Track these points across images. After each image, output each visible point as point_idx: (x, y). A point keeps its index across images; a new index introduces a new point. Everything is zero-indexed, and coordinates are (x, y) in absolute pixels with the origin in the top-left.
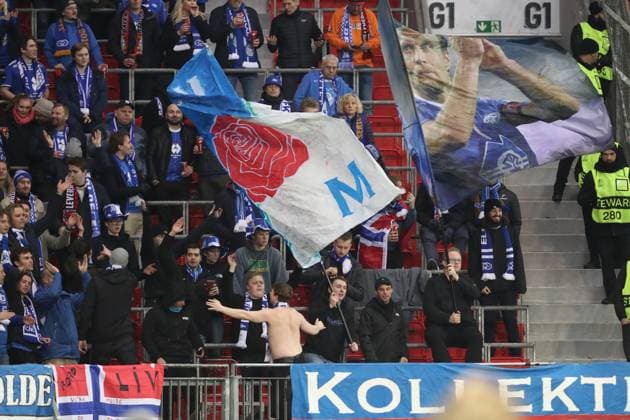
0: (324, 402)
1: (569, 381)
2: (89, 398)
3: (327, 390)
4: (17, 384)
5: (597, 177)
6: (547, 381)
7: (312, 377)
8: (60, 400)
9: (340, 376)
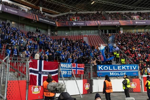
0: (100, 69)
1: (125, 66)
2: (76, 67)
3: (101, 67)
4: (67, 65)
5: (117, 54)
6: (123, 66)
7: (99, 66)
8: (72, 67)
9: (102, 66)
